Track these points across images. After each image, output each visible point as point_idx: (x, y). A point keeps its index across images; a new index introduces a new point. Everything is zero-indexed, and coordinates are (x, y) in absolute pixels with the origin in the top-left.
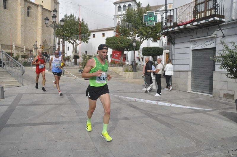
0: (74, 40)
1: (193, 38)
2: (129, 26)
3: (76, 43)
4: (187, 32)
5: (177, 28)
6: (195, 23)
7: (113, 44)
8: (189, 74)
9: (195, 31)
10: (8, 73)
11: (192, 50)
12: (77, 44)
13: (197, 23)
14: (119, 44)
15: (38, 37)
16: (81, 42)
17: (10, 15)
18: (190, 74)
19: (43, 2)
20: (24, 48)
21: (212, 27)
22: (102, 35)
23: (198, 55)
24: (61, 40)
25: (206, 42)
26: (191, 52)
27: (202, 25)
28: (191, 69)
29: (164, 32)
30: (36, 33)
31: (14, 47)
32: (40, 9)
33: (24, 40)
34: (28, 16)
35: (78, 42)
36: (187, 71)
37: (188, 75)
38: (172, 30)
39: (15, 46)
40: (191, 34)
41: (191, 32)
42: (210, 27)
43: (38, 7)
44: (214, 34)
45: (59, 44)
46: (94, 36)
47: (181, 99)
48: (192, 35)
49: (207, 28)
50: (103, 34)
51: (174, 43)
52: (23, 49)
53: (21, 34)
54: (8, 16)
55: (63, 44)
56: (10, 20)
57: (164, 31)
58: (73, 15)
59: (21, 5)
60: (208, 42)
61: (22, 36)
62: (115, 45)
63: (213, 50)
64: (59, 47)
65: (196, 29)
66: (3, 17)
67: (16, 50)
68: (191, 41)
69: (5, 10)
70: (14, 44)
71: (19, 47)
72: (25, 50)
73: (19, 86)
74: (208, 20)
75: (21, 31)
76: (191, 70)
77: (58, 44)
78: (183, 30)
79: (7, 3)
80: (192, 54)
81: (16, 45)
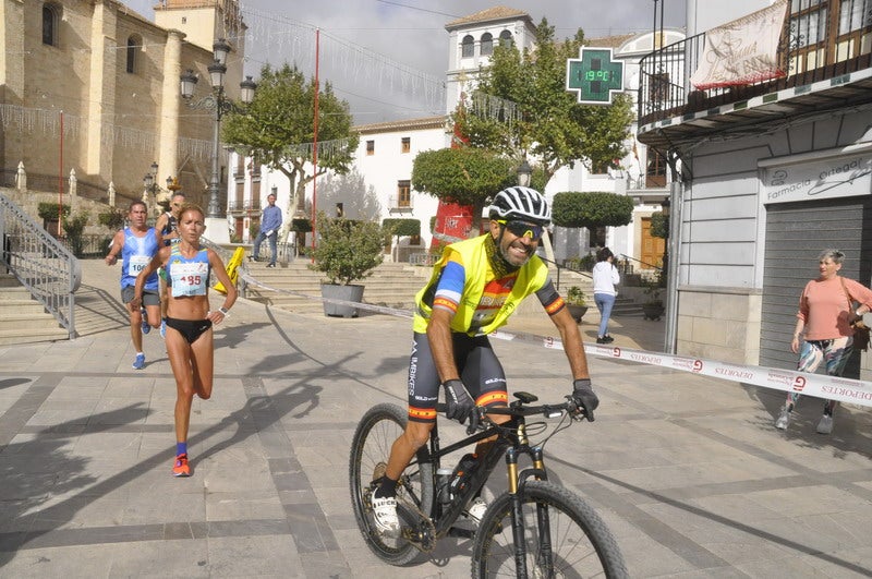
0: (296, 164)
1: (773, 157)
2: (502, 111)
3: (303, 172)
4: (749, 131)
5: (705, 113)
6: (786, 94)
7: (440, 176)
8: (751, 305)
9: (780, 128)
10: (21, 285)
11: (768, 207)
12: (305, 177)
13: (796, 92)
14: (465, 178)
15: (161, 149)
16: (323, 170)
17: (65, 66)
18: (756, 302)
19: (184, 20)
20: (111, 189)
21: (862, 108)
22: (400, 145)
23: (794, 227)
24: (248, 160)
25: (827, 174)
26: (763, 213)
27: (813, 101)
28: (760, 283)
29: (648, 133)
30: (157, 133)
31: (73, 183)
32: (172, 45)
33: (110, 158)
34: (130, 70)
35: (309, 168)
36: (746, 294)
37: (746, 310)
38: (684, 124)
39: (79, 182)
40: (763, 138)
41: (766, 131)
42: (848, 111)
43: (166, 37)
44: (865, 138)
45: (240, 175)
46: (371, 147)
47: (723, 411)
48: (768, 146)
49: (839, 113)
50: (406, 141)
51: (692, 174)
52: (106, 190)
53: (102, 134)
54: (58, 72)
55: (253, 177)
56: (63, 86)
57: (648, 127)
58: (292, 67)
59: (104, 31)
60: (839, 170)
61: (103, 143)
62: (450, 183)
63: (861, 206)
64: (240, 186)
65: (784, 116)
66: (39, 74)
67: (79, 194)
68: (765, 169)
69: (47, 50)
70: (73, 172)
71: (90, 185)
72: (112, 195)
73: (55, 338)
74: (847, 79)
75: (103, 125)
76: (761, 287)
77: (235, 175)
78: (729, 122)
79: (55, 25)
80: (768, 223)
81: (81, 178)
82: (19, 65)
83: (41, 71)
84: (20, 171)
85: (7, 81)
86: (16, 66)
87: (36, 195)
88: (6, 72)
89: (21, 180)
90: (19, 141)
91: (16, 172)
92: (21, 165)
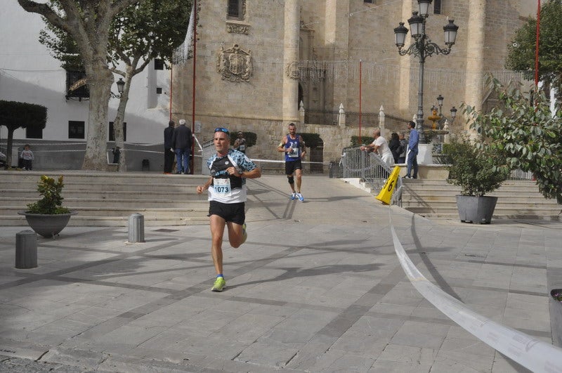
15: (467, 81)
17: (381, 18)
30: (463, 66)
31: (382, 119)
34: (438, 12)
39: (387, 116)
53: (411, 73)
54: (376, 24)
56: (379, 35)
61: (411, 81)
66: (361, 29)
69: (367, 7)
70: (382, 108)
75: (412, 65)
81: (390, 114)
82: (345, 25)
83: (361, 25)
84: (340, 112)
85: (336, 39)
86: (343, 26)
87: (352, 130)
88: (336, 32)
89: (341, 119)
90: (344, 86)
91: (338, 113)
92: (341, 106)
